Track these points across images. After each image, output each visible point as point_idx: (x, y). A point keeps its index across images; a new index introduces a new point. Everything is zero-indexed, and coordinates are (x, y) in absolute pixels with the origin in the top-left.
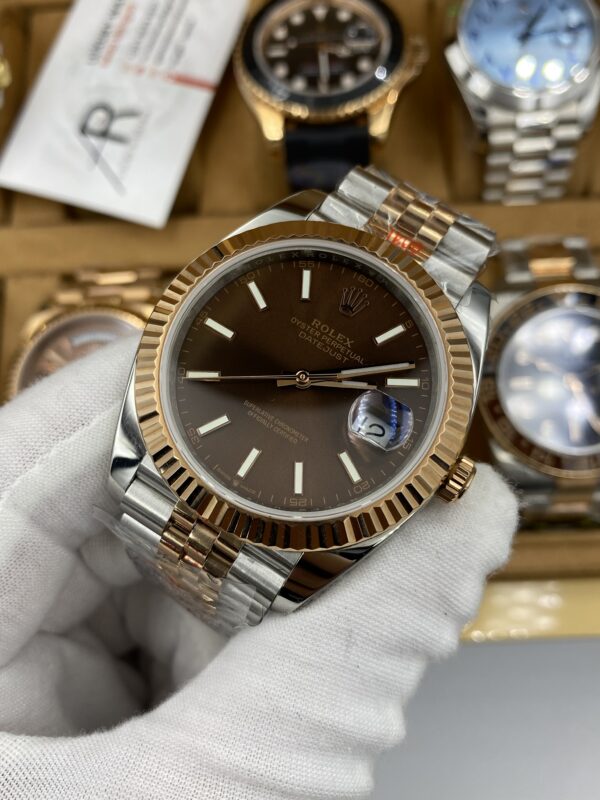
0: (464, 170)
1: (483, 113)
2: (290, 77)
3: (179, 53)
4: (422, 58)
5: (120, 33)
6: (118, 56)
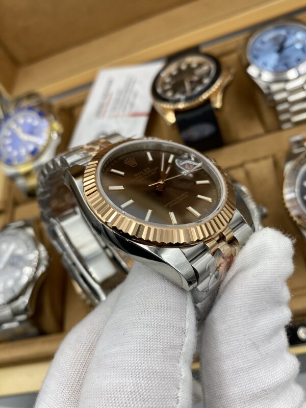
0: (269, 118)
1: (268, 88)
2: (174, 94)
4: (233, 71)
6: (108, 113)
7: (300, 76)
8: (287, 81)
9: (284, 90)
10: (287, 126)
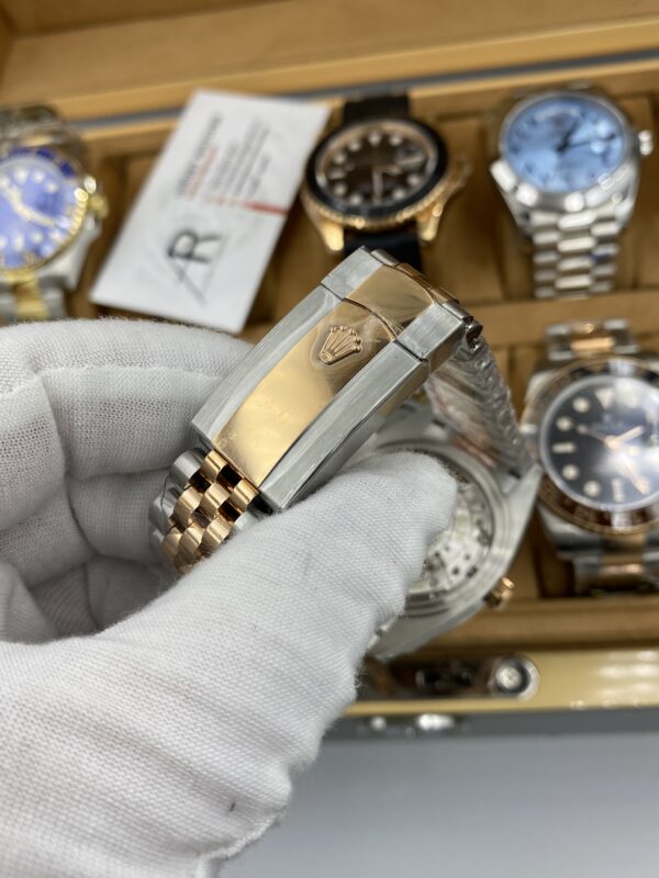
0: (515, 271)
1: (527, 216)
2: (348, 195)
3: (256, 184)
4: (467, 170)
5: (205, 170)
6: (202, 190)
7: (585, 209)
8: (562, 212)
9: (555, 227)
10: (544, 293)
